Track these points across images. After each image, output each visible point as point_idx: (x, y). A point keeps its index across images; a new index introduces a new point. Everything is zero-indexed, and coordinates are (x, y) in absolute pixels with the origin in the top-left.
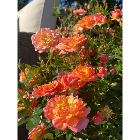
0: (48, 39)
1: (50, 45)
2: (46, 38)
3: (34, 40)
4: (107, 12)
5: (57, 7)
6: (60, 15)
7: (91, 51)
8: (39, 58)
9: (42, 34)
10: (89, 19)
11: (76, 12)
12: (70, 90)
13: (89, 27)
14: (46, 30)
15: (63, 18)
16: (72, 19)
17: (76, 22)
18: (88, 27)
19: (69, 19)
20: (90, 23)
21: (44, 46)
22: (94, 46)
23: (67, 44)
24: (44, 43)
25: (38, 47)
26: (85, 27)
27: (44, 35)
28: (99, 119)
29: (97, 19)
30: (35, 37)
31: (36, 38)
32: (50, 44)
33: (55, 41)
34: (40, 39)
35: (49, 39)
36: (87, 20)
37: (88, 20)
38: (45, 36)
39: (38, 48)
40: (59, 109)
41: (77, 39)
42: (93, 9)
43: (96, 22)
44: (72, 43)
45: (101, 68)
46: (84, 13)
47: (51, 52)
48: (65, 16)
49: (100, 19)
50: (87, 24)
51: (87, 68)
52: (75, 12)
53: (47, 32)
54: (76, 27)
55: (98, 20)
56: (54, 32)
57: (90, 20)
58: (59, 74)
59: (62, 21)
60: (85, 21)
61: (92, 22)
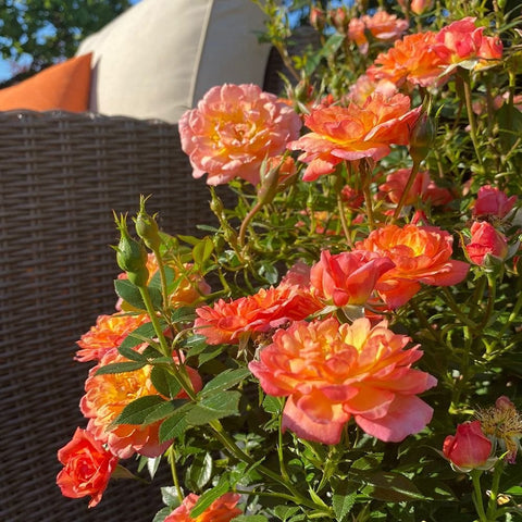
0: (251, 126)
1: (254, 154)
2: (239, 125)
3: (191, 134)
4: (501, 21)
5: (277, 9)
6: (291, 43)
7: (431, 187)
8: (213, 204)
9: (222, 108)
10: (424, 45)
11: (362, 27)
12: (348, 306)
13: (425, 77)
14: (241, 92)
15: (302, 52)
16: (342, 56)
17: (362, 67)
18: (419, 79)
19: (330, 57)
20: (426, 63)
21: (231, 157)
22: (443, 164)
23: (339, 132)
24: (235, 142)
25: (205, 160)
26: (408, 78)
27: (232, 110)
28: (470, 447)
29: (458, 44)
30: (194, 117)
31: (198, 125)
32: (257, 149)
33: (276, 134)
34: (217, 128)
35: (254, 127)
36: (414, 50)
37: (418, 48)
38: (238, 117)
39: (207, 164)
40: (318, 353)
41: (382, 112)
42: (437, 13)
43: (453, 57)
44: (358, 127)
45: (478, 228)
46: (399, 30)
47: (265, 175)
48: (310, 47)
49: (472, 44)
50: (416, 66)
51: (420, 235)
52: (357, 26)
53: (245, 99)
54: (361, 88)
55: (465, 45)
56: (273, 101)
57: (427, 47)
58: (292, 276)
59: (298, 66)
60: (407, 54)
61: (437, 55)
